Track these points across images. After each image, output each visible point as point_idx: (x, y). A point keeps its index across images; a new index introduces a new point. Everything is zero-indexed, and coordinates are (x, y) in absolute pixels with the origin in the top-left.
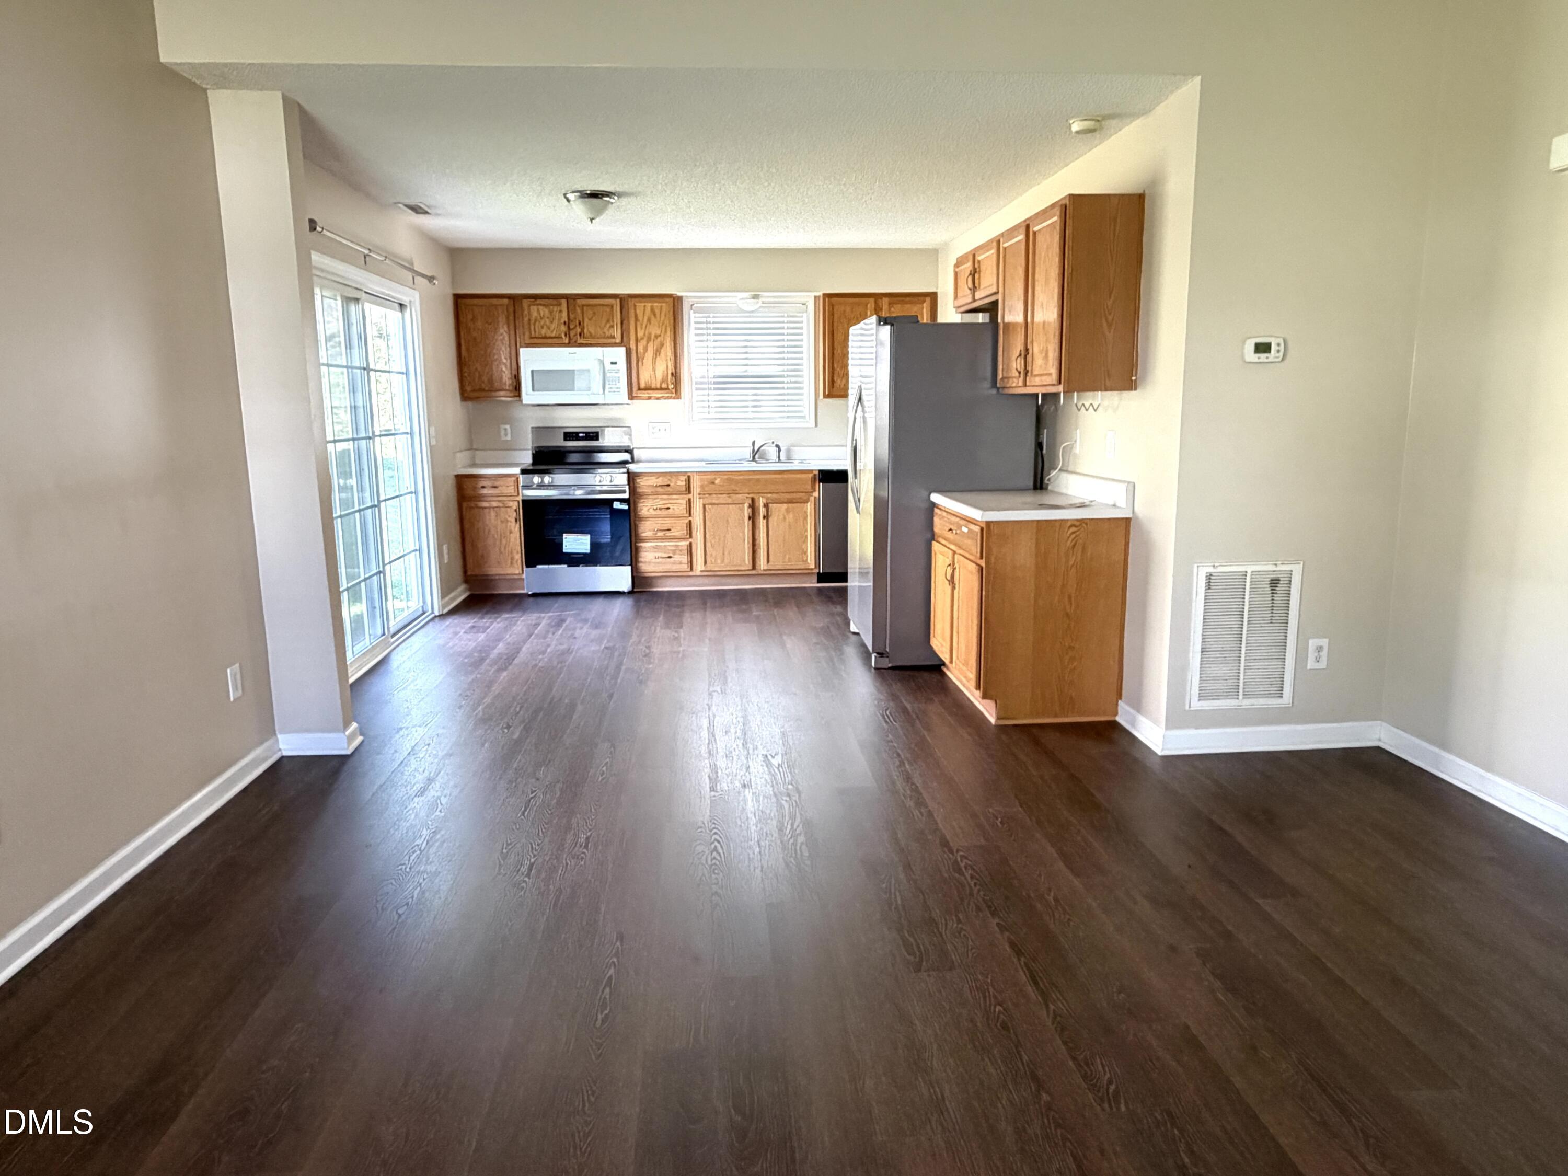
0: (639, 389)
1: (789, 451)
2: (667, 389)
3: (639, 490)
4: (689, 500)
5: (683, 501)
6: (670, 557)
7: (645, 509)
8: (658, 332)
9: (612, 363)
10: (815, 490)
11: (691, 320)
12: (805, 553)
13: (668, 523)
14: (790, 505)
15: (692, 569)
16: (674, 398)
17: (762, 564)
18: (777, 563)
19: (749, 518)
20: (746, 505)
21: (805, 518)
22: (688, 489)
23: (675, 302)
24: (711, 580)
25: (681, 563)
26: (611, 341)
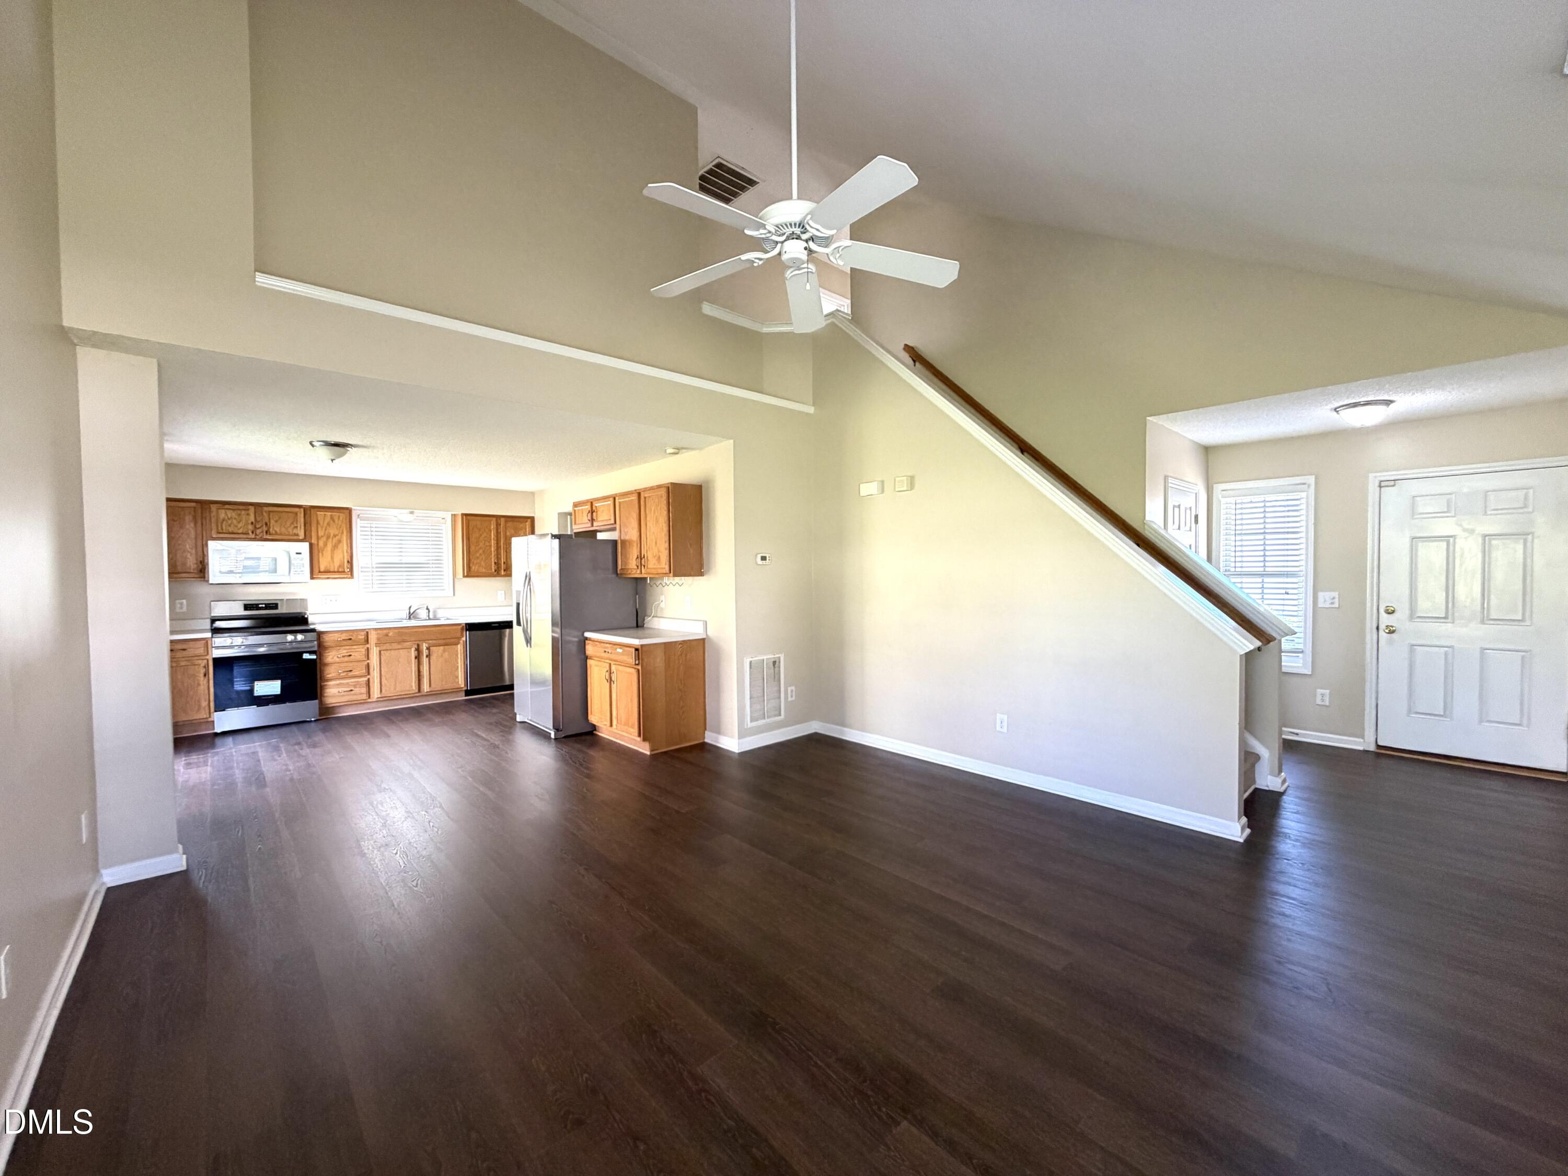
0: (320, 572)
1: (435, 612)
2: (344, 572)
3: (327, 644)
4: (368, 648)
5: (363, 650)
6: (351, 690)
7: (330, 657)
8: (337, 533)
9: (297, 553)
10: (463, 637)
11: (358, 526)
12: (457, 677)
13: (350, 666)
14: (446, 647)
15: (369, 697)
16: (349, 578)
17: (426, 688)
18: (437, 686)
19: (416, 658)
20: (413, 649)
21: (457, 655)
22: (367, 641)
23: (349, 510)
24: (385, 703)
25: (361, 694)
26: (295, 538)
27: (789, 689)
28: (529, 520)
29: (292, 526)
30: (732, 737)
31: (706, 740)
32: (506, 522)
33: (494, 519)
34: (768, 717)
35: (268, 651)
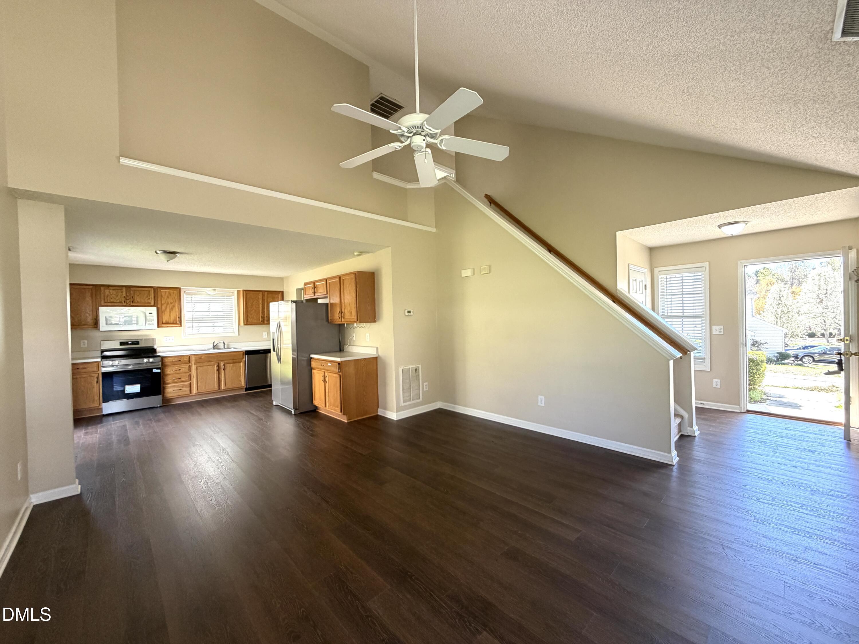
0: (163, 323)
1: (228, 345)
2: (176, 323)
3: (166, 364)
5: (187, 366)
6: (181, 389)
7: (169, 371)
8: (172, 301)
9: (150, 313)
10: (244, 358)
11: (184, 297)
12: (241, 381)
13: (179, 376)
14: (234, 364)
15: (191, 393)
16: (179, 327)
17: (223, 387)
18: (229, 386)
19: (217, 370)
20: (215, 366)
21: (240, 369)
22: (189, 362)
23: (179, 290)
24: (201, 396)
25: (186, 391)
26: (148, 304)
27: (425, 384)
28: (281, 293)
29: (147, 298)
30: (393, 411)
31: (379, 414)
32: (268, 294)
33: (261, 293)
34: (413, 400)
35: (134, 368)
